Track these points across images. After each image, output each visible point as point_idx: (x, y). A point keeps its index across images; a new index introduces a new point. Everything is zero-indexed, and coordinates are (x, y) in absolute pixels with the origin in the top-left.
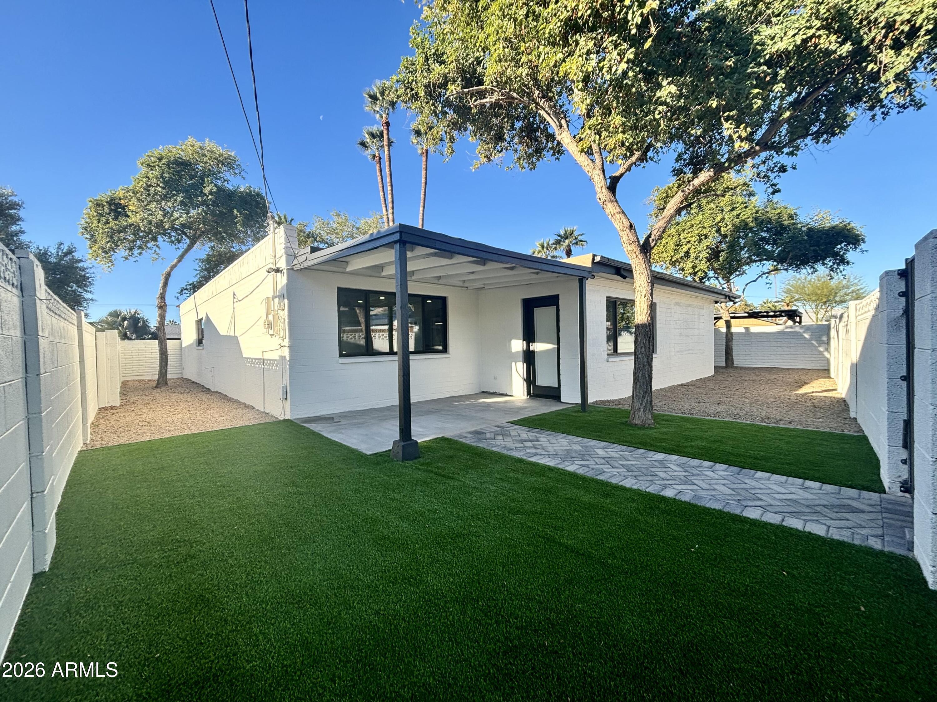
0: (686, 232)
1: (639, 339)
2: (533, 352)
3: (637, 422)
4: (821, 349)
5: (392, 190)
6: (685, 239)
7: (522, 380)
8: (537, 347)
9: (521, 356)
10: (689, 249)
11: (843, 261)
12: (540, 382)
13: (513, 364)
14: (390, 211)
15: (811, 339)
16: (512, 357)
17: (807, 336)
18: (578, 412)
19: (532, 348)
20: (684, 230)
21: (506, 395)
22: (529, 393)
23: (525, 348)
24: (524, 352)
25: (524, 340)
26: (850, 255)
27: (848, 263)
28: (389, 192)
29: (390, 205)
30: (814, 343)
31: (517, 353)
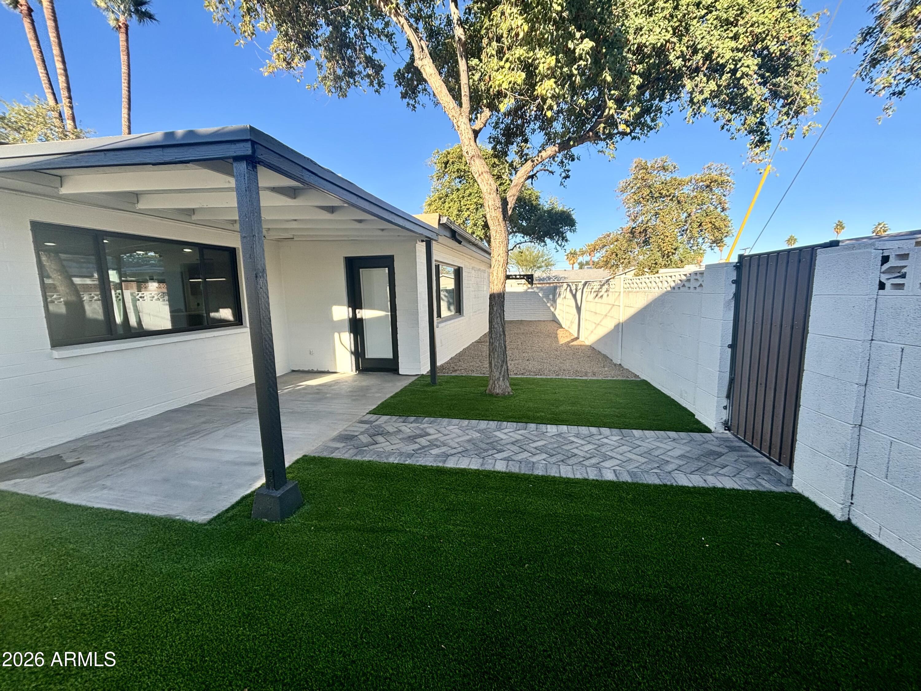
0: (465, 199)
1: (495, 309)
2: (361, 320)
3: (497, 391)
4: (549, 305)
5: (65, 70)
6: (465, 205)
7: (349, 354)
8: (364, 314)
9: (347, 325)
10: (469, 216)
11: (565, 239)
12: (370, 354)
13: (336, 335)
14: (65, 101)
15: (543, 297)
16: (336, 327)
17: (540, 295)
18: (428, 385)
19: (358, 316)
20: (463, 197)
21: (328, 372)
22: (357, 368)
23: (351, 316)
24: (350, 320)
25: (349, 307)
26: (569, 235)
27: (567, 241)
28: (60, 71)
29: (64, 94)
30: (545, 300)
31: (342, 321)
